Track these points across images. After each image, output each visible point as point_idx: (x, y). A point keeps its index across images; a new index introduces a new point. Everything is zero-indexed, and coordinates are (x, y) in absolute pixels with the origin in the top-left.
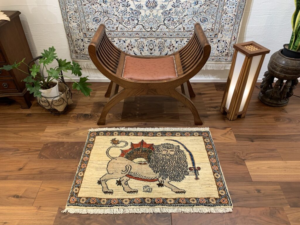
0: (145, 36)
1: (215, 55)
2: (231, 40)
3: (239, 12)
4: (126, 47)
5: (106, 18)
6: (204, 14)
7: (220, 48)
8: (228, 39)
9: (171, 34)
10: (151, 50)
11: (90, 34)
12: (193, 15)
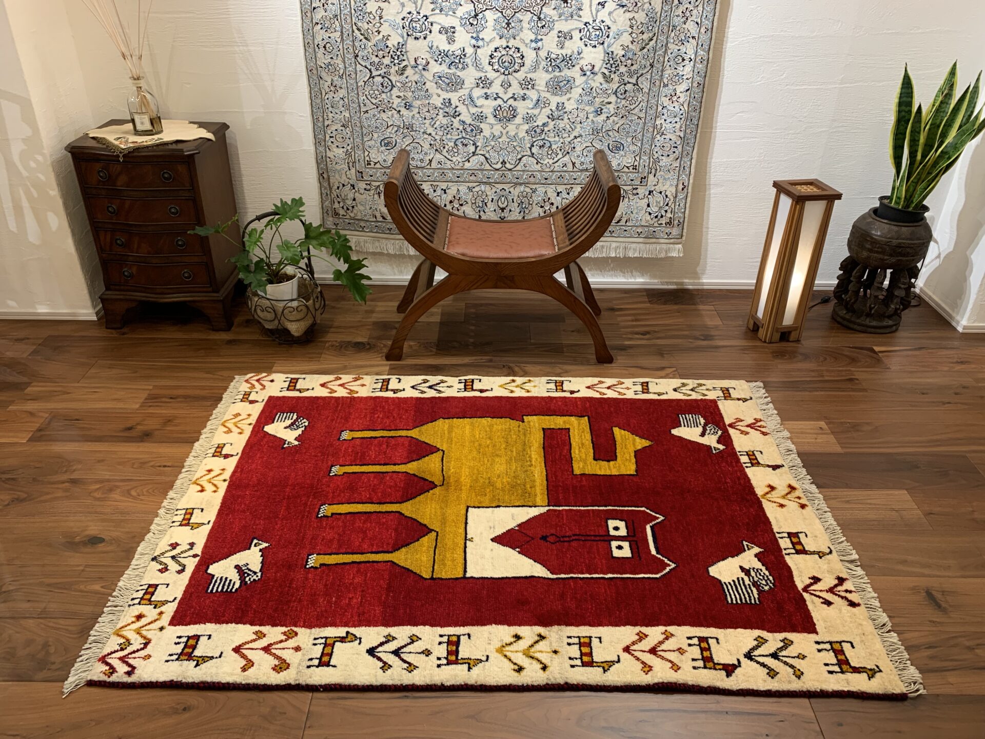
0: (491, 180)
1: (643, 223)
2: (676, 190)
3: (688, 131)
4: (447, 203)
5: (408, 140)
6: (616, 134)
7: (654, 209)
8: (670, 189)
9: (546, 175)
10: (503, 211)
11: (371, 173)
12: (592, 136)
